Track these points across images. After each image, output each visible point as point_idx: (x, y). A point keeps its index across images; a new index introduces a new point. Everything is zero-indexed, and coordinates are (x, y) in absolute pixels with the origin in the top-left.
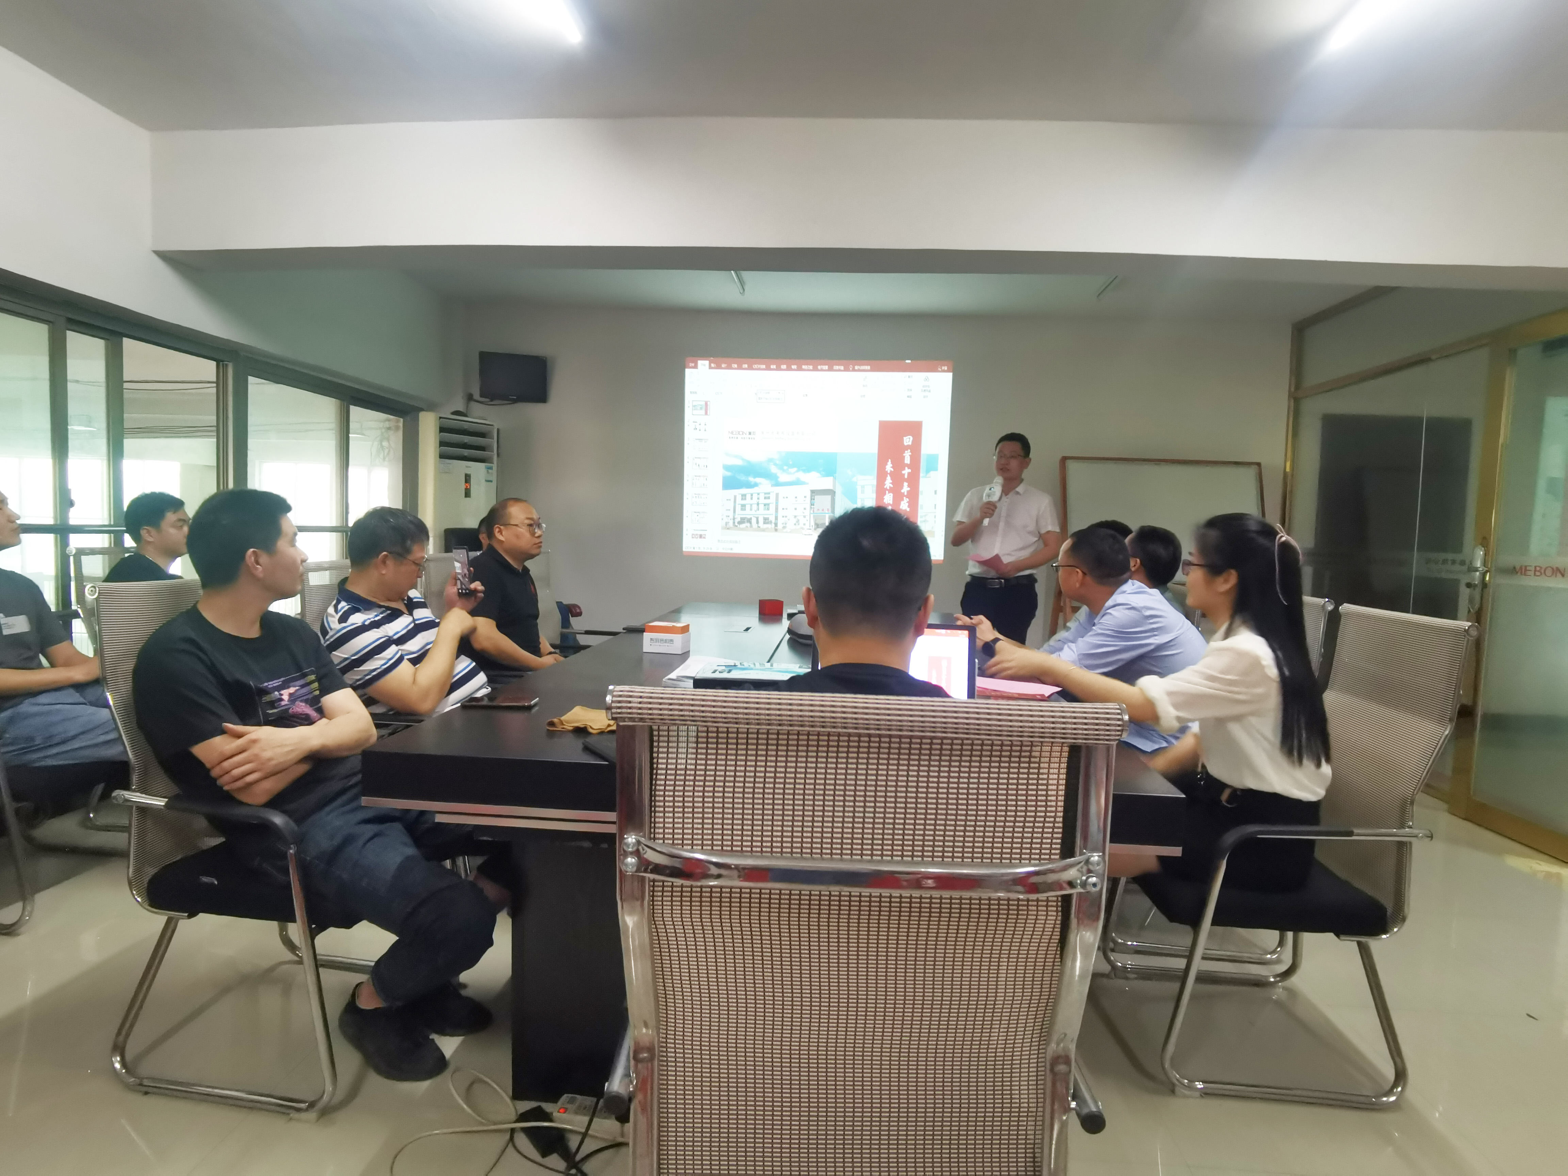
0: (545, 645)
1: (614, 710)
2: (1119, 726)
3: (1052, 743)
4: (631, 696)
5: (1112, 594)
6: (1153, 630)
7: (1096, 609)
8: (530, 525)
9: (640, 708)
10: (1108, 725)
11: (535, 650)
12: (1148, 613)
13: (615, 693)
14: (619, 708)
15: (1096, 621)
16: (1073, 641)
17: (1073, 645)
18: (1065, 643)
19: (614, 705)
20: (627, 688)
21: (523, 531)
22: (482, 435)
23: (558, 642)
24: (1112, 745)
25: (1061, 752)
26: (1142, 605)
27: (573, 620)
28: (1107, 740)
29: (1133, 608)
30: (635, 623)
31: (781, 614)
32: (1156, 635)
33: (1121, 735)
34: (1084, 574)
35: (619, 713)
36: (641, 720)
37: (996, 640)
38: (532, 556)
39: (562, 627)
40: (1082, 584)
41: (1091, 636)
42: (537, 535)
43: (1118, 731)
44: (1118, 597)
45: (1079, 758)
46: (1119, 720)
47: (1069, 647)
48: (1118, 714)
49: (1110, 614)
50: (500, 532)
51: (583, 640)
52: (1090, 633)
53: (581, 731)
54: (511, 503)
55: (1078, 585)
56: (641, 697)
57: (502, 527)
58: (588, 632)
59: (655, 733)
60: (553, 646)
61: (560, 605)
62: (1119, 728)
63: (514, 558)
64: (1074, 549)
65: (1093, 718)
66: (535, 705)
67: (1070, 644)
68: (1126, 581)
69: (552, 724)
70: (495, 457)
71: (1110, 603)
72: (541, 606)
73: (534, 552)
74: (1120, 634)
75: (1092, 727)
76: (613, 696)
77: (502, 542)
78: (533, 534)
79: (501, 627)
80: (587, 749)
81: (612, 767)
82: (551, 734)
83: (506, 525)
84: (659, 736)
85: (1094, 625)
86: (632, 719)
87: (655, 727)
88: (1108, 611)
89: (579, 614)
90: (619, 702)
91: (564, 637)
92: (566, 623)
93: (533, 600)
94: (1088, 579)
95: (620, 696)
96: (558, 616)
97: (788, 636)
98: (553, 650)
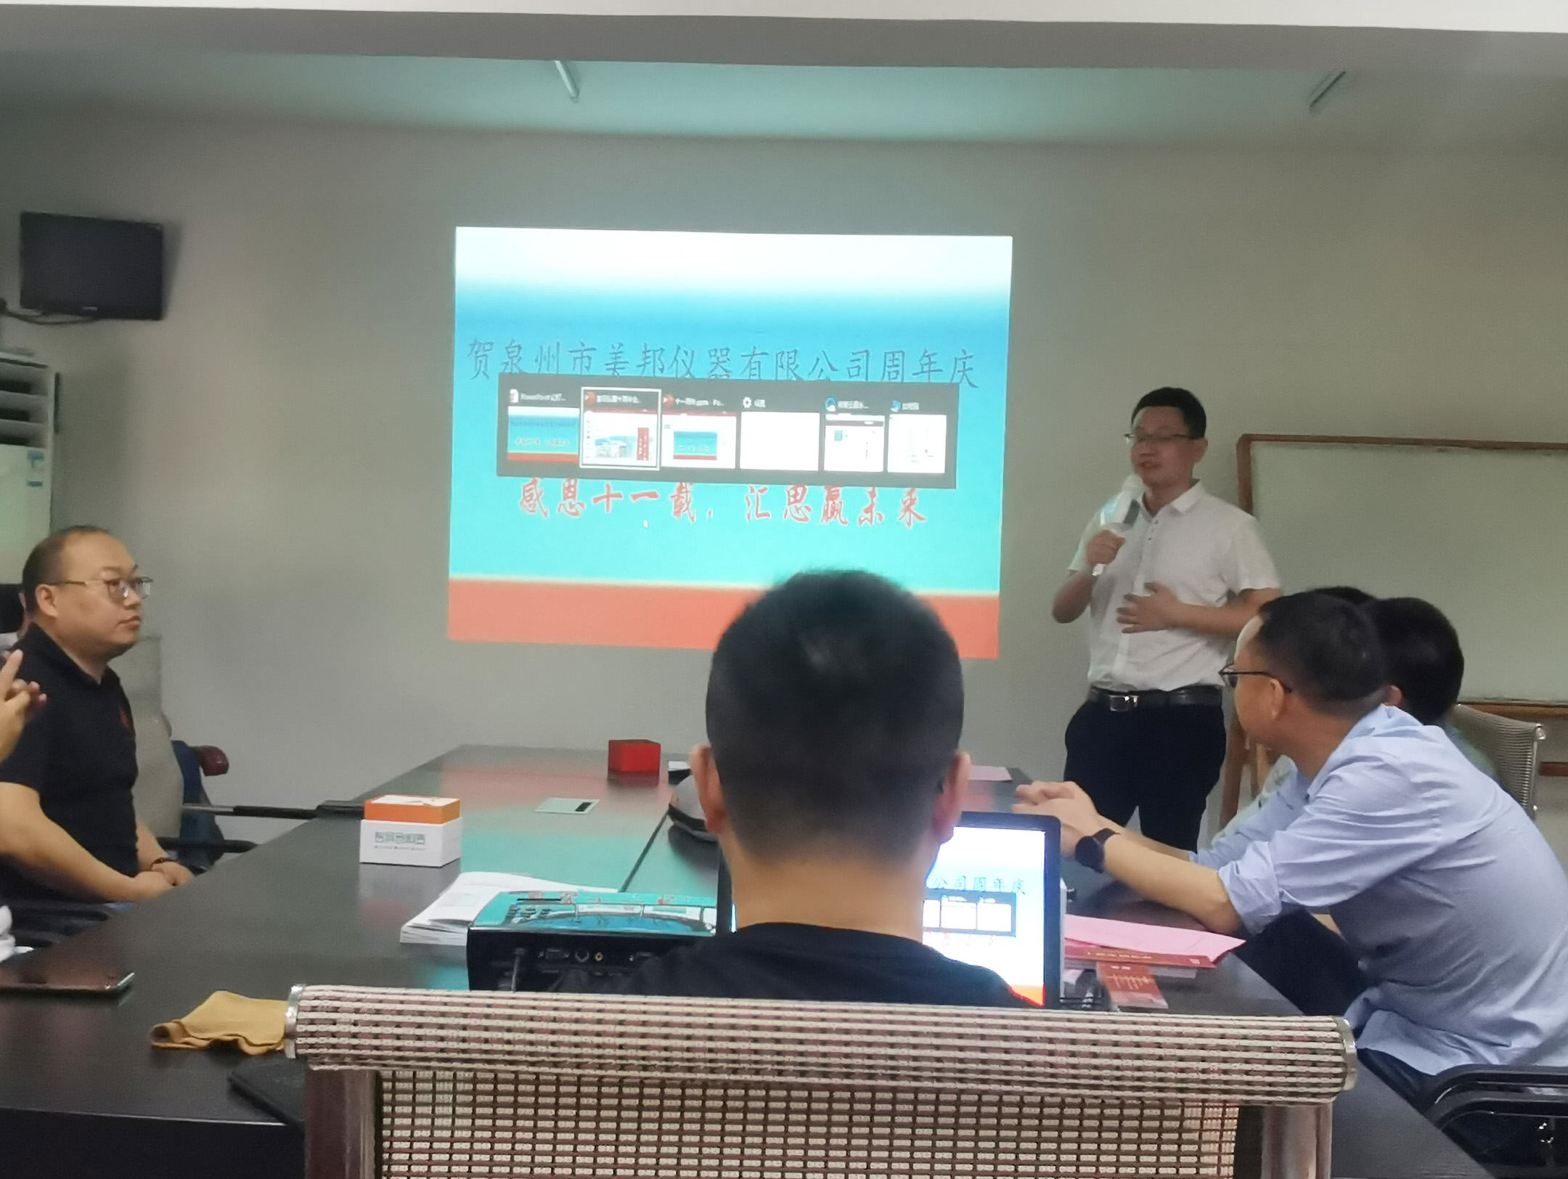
0: (147, 845)
1: (300, 1041)
2: (1337, 1065)
3: (1204, 1101)
4: (336, 1010)
5: (1342, 735)
6: (1430, 814)
7: (1310, 766)
8: (114, 583)
9: (355, 1036)
10: (1314, 1064)
11: (127, 862)
12: (1420, 778)
13: (303, 1003)
14: (312, 1034)
15: (1311, 791)
16: (1266, 836)
17: (1263, 846)
18: (1250, 839)
19: (301, 1028)
20: (328, 990)
21: (96, 592)
22: (24, 386)
23: (174, 834)
24: (1325, 1105)
25: (1223, 1119)
26: (1404, 760)
27: (210, 784)
28: (1314, 1095)
29: (1386, 767)
30: (343, 794)
31: (657, 773)
32: (1436, 826)
33: (1342, 1084)
34: (1287, 689)
35: (312, 1046)
36: (358, 1059)
37: (1105, 834)
38: (121, 649)
39: (186, 800)
40: (1284, 710)
41: (1299, 826)
42: (127, 603)
43: (1336, 1076)
44: (1354, 744)
45: (1259, 1130)
46: (1336, 1053)
47: (1256, 850)
48: (1335, 1040)
49: (1339, 778)
50: (49, 597)
51: (232, 829)
52: (1299, 820)
53: (226, 1050)
54: (74, 536)
55: (1274, 713)
56: (357, 1011)
57: (52, 588)
58: (240, 811)
59: (387, 1085)
60: (165, 843)
61: (180, 749)
62: (1338, 1070)
63: (83, 654)
64: (1266, 636)
65: (1283, 1050)
66: (127, 988)
67: (1258, 843)
68: (1374, 707)
69: (163, 1034)
70: (49, 436)
71: (1338, 755)
72: (143, 756)
73: (122, 637)
74: (1362, 822)
75: (1282, 1068)
76: (300, 1009)
77: (51, 619)
78: (119, 600)
79: (51, 807)
80: (239, 1092)
81: (293, 1133)
82: (162, 1057)
83: (61, 582)
84: (394, 1091)
85: (1307, 799)
86: (338, 1059)
87: (386, 1073)
88: (1336, 772)
89: (222, 769)
90: (312, 1022)
91: (187, 820)
92: (193, 791)
93: (125, 742)
94: (1296, 701)
95: (314, 1009)
96: (174, 775)
97: (669, 823)
98: (164, 854)
